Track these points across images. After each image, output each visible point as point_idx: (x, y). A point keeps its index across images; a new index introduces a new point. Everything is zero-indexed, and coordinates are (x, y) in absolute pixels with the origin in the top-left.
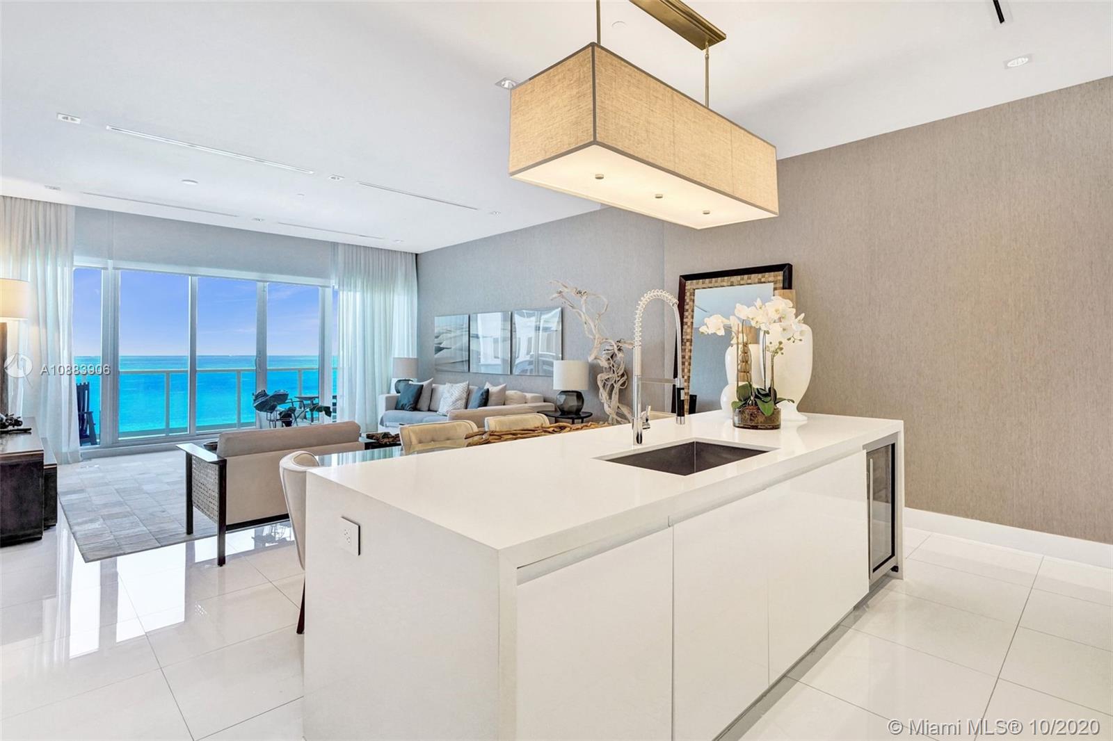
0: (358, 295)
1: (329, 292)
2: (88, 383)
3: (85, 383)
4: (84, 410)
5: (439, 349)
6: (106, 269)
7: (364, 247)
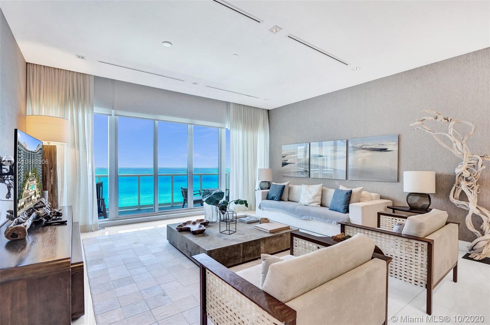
0: (241, 133)
1: (224, 131)
2: (102, 182)
3: (100, 183)
4: (100, 198)
5: (284, 164)
6: (111, 115)
7: (243, 105)
